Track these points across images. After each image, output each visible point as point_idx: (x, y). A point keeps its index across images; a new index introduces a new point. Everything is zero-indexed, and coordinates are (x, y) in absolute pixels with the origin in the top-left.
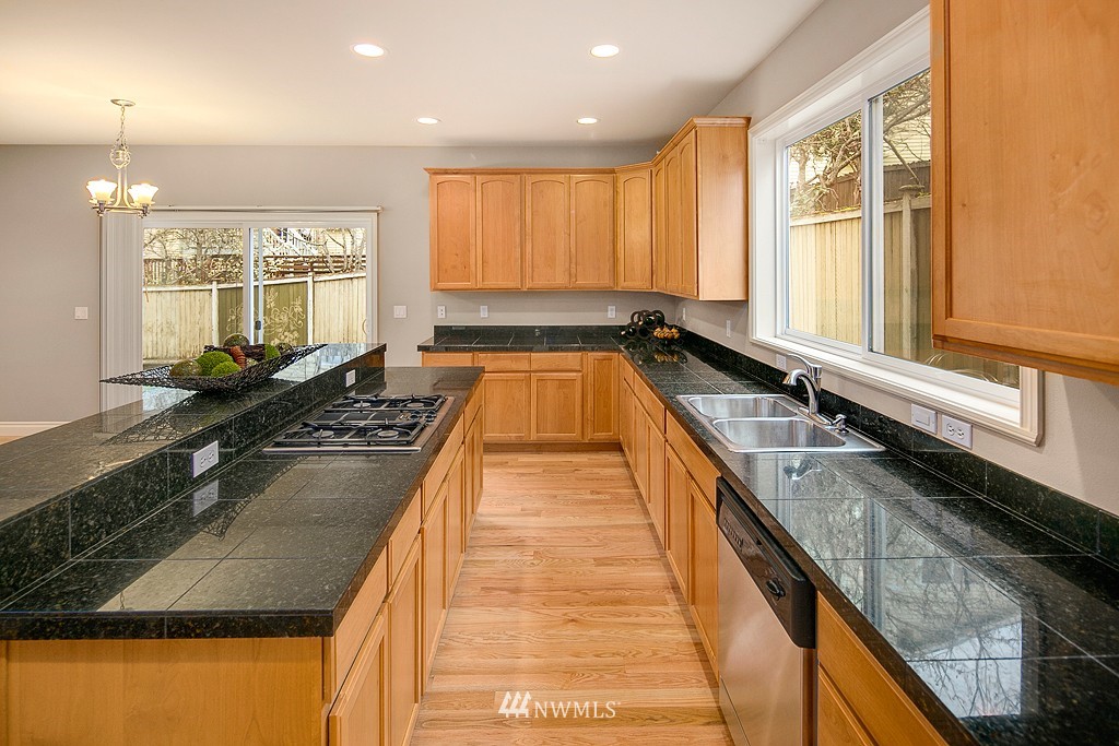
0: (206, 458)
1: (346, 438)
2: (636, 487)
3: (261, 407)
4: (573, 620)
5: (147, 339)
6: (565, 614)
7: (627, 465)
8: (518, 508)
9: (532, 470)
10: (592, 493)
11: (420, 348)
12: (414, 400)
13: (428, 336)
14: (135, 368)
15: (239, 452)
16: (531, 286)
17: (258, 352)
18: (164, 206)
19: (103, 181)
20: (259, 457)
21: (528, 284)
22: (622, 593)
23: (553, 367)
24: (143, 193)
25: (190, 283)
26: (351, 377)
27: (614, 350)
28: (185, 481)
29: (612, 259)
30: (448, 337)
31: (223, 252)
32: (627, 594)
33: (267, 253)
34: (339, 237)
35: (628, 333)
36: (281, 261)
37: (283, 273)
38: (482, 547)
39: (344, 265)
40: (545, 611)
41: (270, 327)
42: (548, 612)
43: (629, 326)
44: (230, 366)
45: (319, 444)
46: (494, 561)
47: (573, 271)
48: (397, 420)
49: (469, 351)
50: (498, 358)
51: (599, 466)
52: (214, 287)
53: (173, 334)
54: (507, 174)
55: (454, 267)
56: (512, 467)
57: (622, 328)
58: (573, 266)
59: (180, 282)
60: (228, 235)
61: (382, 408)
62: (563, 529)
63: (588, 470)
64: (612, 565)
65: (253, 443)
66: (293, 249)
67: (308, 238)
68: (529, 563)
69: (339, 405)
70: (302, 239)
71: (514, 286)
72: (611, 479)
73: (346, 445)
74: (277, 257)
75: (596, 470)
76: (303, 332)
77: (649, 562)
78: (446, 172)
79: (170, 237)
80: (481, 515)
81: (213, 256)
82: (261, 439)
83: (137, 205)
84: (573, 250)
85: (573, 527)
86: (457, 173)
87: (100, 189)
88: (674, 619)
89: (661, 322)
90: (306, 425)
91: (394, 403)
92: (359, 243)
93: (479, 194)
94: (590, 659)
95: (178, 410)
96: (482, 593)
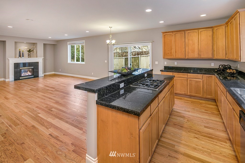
0: (122, 85)
1: (144, 86)
2: (219, 112)
3: (130, 78)
4: (196, 138)
5: (114, 66)
6: (195, 136)
7: (217, 106)
8: (184, 109)
9: (188, 102)
10: (205, 110)
11: (161, 71)
12: (158, 81)
13: (163, 68)
14: (113, 70)
15: (127, 85)
16: (188, 57)
17: (130, 69)
18: (117, 43)
19: (108, 40)
20: (130, 87)
21: (187, 57)
22: (212, 136)
23: (194, 77)
24: (114, 42)
25: (120, 57)
26: (146, 75)
27: (213, 75)
28: (119, 89)
29: (212, 51)
30: (167, 69)
31: (125, 51)
32: (213, 137)
33: (132, 51)
34: (145, 48)
35: (218, 70)
36: (135, 53)
37: (135, 55)
38: (174, 115)
39: (146, 53)
40: (189, 133)
41: (133, 65)
42: (190, 134)
43: (218, 68)
44: (125, 71)
45: (140, 86)
46: (177, 119)
47: (200, 54)
48: (154, 84)
49: (172, 72)
50: (179, 74)
51: (208, 104)
52: (124, 57)
53: (118, 66)
54: (181, 31)
55: (168, 53)
56: (183, 100)
57: (216, 69)
58: (200, 52)
59: (119, 57)
60: (126, 48)
61: (151, 81)
62: (196, 117)
63: (204, 105)
64: (210, 129)
65: (129, 84)
66: (137, 50)
67: (140, 48)
68: (186, 122)
69: (143, 80)
70: (138, 48)
71: (183, 58)
72: (212, 108)
73: (144, 87)
74: (134, 52)
75: (207, 105)
76: (139, 66)
77: (222, 131)
78: (166, 32)
79: (117, 49)
80: (174, 109)
81: (124, 52)
82: (130, 84)
83: (113, 44)
84: (200, 49)
85: (198, 117)
86: (169, 32)
87: (108, 42)
88: (229, 148)
89: (230, 68)
90: (138, 83)
91: (154, 81)
92: (149, 49)
93: (174, 36)
94: (200, 148)
95: (118, 77)
96: (174, 125)
